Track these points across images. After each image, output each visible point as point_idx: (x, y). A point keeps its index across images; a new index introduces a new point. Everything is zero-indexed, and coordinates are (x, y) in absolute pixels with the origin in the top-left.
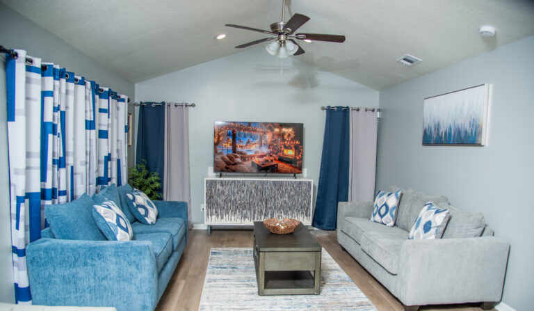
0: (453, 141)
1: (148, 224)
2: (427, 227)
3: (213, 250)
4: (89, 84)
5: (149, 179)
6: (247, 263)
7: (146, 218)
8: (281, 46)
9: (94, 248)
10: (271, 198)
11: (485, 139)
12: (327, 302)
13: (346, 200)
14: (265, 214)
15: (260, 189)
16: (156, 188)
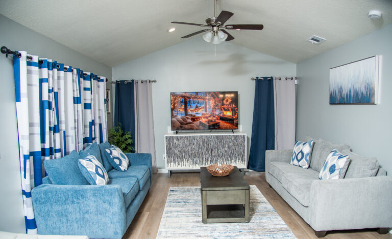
0: (353, 101)
1: (122, 171)
2: (332, 170)
3: (171, 188)
4: (75, 71)
5: (124, 137)
6: (196, 198)
7: (120, 167)
8: (215, 35)
9: (79, 191)
10: (215, 148)
11: (378, 99)
12: (255, 228)
13: (273, 148)
14: (211, 161)
15: (206, 141)
16: (129, 143)
